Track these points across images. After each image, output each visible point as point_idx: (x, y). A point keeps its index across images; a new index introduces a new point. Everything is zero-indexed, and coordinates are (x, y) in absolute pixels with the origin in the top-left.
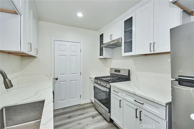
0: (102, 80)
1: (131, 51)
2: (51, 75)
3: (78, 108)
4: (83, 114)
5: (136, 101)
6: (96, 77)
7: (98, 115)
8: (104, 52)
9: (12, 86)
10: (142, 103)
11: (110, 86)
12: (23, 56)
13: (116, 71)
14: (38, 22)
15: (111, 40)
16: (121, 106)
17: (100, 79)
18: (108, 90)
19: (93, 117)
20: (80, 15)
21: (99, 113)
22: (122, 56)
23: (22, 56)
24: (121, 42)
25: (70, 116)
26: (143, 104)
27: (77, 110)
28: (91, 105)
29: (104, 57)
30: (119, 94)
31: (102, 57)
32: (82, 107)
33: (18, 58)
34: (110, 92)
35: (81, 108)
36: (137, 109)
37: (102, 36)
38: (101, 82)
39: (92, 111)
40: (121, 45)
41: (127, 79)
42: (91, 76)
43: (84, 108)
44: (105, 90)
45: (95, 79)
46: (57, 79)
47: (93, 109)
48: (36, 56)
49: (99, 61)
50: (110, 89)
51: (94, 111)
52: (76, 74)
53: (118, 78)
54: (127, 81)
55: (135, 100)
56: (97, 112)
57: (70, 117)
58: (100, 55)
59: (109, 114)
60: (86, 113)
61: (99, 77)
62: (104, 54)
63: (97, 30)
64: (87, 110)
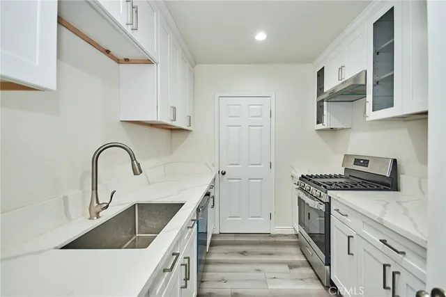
0: (314, 182)
1: (392, 105)
2: (214, 166)
3: (262, 239)
4: (270, 254)
5: (388, 243)
6: (303, 176)
7: (306, 266)
8: (325, 112)
9: (141, 172)
10: (399, 250)
11: (330, 197)
12: (173, 130)
13: (357, 162)
14: (193, 67)
15: (341, 82)
16: (351, 252)
17: (310, 180)
18: (323, 207)
19: (292, 266)
20: (261, 36)
21: (308, 261)
22: (367, 119)
23: (171, 129)
24: (364, 83)
25: (245, 252)
26: (404, 253)
27: (260, 244)
28: (294, 240)
29: (326, 127)
30: (349, 220)
31: (320, 126)
32: (272, 239)
33: (165, 133)
34: (330, 214)
35: (270, 242)
36: (389, 265)
37: (321, 74)
38: (312, 188)
39: (291, 254)
40: (366, 91)
41: (388, 186)
42: (293, 173)
43: (275, 244)
44: (316, 207)
45: (300, 179)
46: (224, 174)
47: (295, 250)
48: (189, 128)
49: (316, 135)
50: (328, 205)
51: (298, 254)
52: (260, 165)
53: (359, 180)
54: (385, 190)
55: (382, 239)
56: (303, 259)
57: (243, 253)
58: (318, 123)
59: (328, 267)
60: (279, 254)
61: (311, 176)
62: (325, 118)
63: (310, 60)
64: (280, 249)
